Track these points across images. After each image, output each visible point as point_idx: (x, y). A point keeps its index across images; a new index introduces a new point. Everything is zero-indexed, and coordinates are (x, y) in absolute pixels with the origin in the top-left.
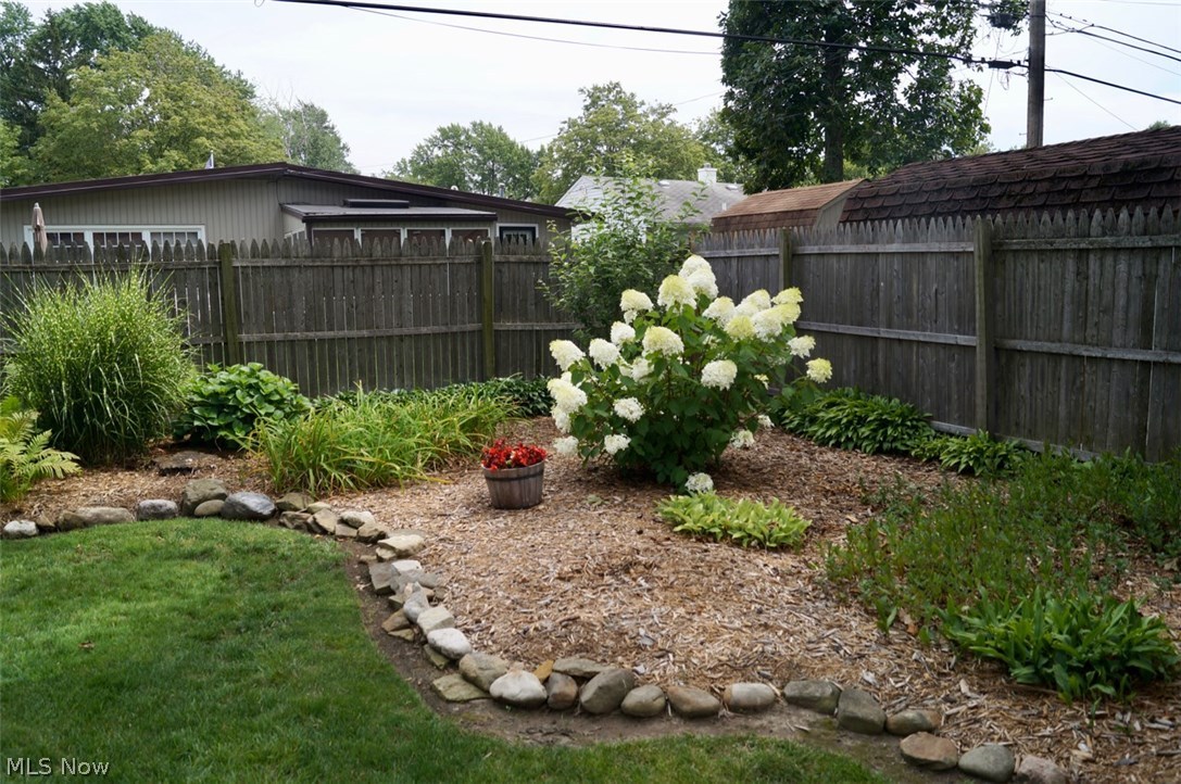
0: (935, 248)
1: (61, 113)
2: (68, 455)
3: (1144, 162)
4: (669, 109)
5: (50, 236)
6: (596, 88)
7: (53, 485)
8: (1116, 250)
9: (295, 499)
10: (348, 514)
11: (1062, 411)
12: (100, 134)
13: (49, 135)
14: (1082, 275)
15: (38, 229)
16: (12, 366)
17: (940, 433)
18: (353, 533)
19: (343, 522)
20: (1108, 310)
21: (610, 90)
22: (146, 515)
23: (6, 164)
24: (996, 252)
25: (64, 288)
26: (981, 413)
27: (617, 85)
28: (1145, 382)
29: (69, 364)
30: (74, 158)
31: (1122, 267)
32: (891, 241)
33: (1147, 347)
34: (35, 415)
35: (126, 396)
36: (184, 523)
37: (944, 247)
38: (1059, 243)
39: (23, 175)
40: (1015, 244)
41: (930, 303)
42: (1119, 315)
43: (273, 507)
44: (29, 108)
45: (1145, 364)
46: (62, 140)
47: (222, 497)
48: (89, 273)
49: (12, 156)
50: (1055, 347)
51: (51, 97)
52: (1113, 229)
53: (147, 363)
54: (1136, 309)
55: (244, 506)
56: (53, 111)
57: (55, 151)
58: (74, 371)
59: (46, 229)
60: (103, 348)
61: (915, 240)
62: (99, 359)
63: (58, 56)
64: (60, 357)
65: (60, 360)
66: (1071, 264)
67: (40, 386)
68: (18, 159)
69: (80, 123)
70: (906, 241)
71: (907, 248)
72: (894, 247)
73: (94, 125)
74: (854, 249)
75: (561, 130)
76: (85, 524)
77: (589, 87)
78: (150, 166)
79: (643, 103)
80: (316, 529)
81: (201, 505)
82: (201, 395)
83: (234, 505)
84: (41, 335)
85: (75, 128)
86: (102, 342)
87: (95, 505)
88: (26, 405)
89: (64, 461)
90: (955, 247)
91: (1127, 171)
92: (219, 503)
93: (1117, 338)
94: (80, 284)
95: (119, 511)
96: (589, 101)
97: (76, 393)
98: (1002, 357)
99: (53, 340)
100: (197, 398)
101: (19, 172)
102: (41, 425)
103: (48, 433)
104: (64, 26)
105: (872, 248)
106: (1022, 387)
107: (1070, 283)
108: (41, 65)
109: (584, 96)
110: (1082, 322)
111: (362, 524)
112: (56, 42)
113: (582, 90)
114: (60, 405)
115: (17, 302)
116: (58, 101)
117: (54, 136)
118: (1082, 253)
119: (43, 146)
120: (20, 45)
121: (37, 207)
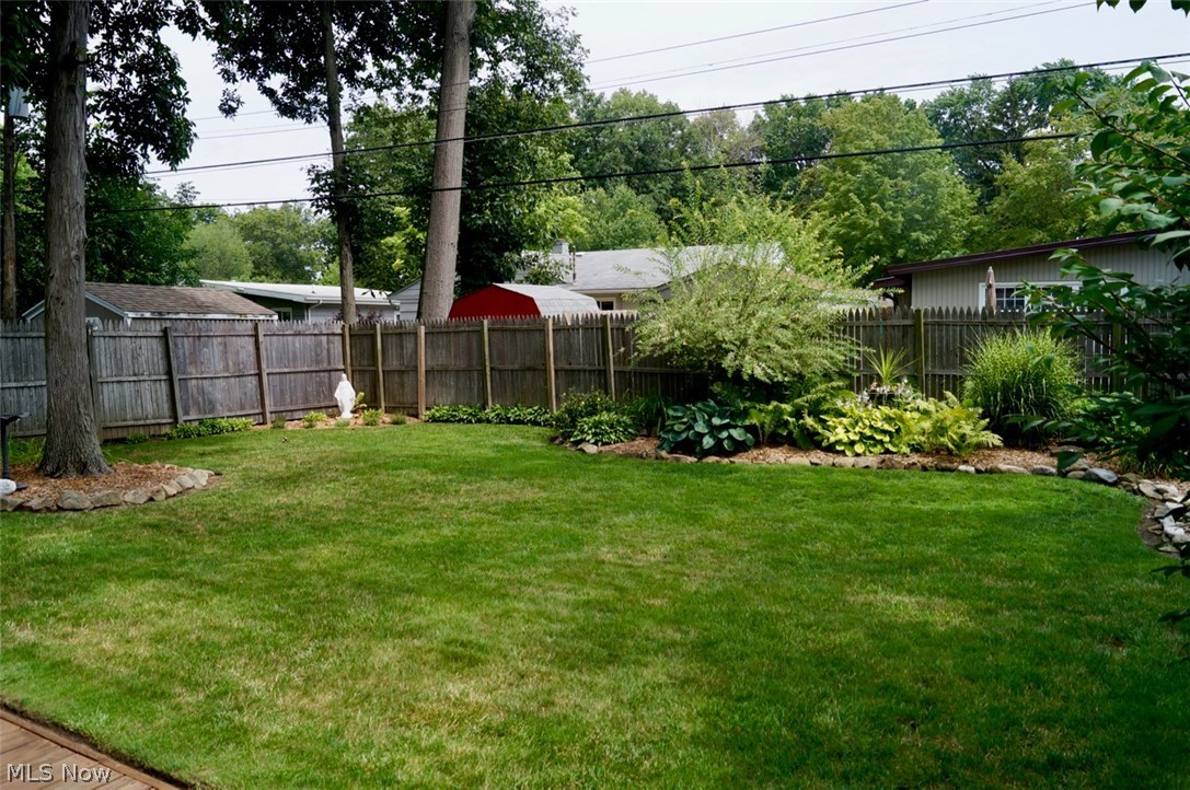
1: (1015, 174)
2: (997, 436)
5: (999, 291)
7: (986, 452)
9: (1131, 476)
10: (1159, 486)
12: (1048, 191)
13: (1003, 194)
15: (990, 286)
16: (970, 383)
18: (1161, 497)
19: (1158, 491)
22: (1036, 472)
23: (967, 222)
25: (1004, 337)
29: (1003, 382)
30: (1024, 213)
34: (980, 410)
35: (1035, 405)
36: (1057, 479)
39: (979, 231)
43: (1115, 479)
44: (988, 167)
46: (1014, 198)
47: (1085, 470)
48: (1020, 327)
49: (972, 214)
51: (1007, 160)
53: (1051, 386)
55: (1097, 475)
56: (1008, 173)
57: (1008, 208)
58: (1006, 387)
59: (996, 285)
60: (1024, 374)
62: (1022, 381)
63: (1016, 117)
64: (998, 377)
65: (999, 379)
67: (985, 395)
68: (976, 217)
69: (1031, 182)
73: (1044, 183)
76: (1001, 472)
78: (1093, 217)
80: (1139, 492)
81: (1072, 473)
82: (1085, 410)
83: (1091, 474)
84: (988, 364)
85: (1027, 187)
86: (1023, 370)
87: (1009, 464)
88: (976, 405)
89: (995, 439)
92: (1083, 473)
94: (1014, 334)
95: (1022, 469)
97: (1005, 400)
99: (995, 368)
100: (1082, 412)
101: (975, 228)
102: (983, 417)
103: (988, 420)
104: (1023, 90)
108: (1000, 127)
111: (1167, 492)
112: (1015, 105)
114: (995, 407)
115: (976, 344)
116: (1013, 162)
117: (1008, 195)
119: (996, 205)
120: (984, 112)
121: (991, 270)
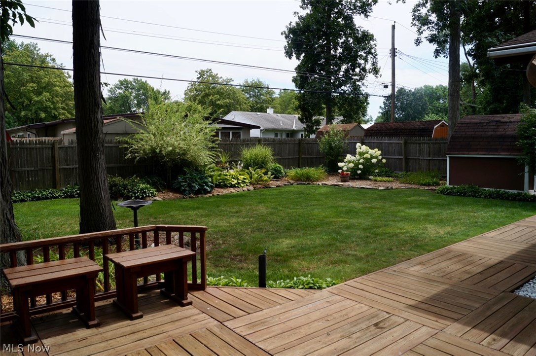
0: (394, 142)
3: (425, 128)
4: (231, 80)
6: (202, 71)
8: (425, 143)
11: (417, 167)
14: (420, 147)
17: (396, 173)
20: (423, 152)
21: (207, 72)
24: (406, 143)
26: (404, 169)
27: (210, 70)
28: (429, 162)
31: (426, 145)
32: (385, 140)
33: (429, 157)
37: (396, 142)
38: (416, 142)
40: (409, 142)
41: (393, 151)
42: (425, 152)
45: (429, 159)
50: (416, 158)
52: (424, 140)
54: (428, 151)
61: (390, 140)
66: (418, 145)
70: (388, 140)
71: (389, 142)
72: (386, 142)
74: (377, 142)
75: (188, 87)
77: (199, 70)
79: (221, 78)
90: (398, 142)
91: (423, 129)
93: (425, 155)
96: (199, 76)
98: (407, 160)
105: (381, 142)
106: (410, 164)
107: (418, 148)
109: (197, 74)
110: (420, 154)
113: (196, 71)
118: (419, 144)
